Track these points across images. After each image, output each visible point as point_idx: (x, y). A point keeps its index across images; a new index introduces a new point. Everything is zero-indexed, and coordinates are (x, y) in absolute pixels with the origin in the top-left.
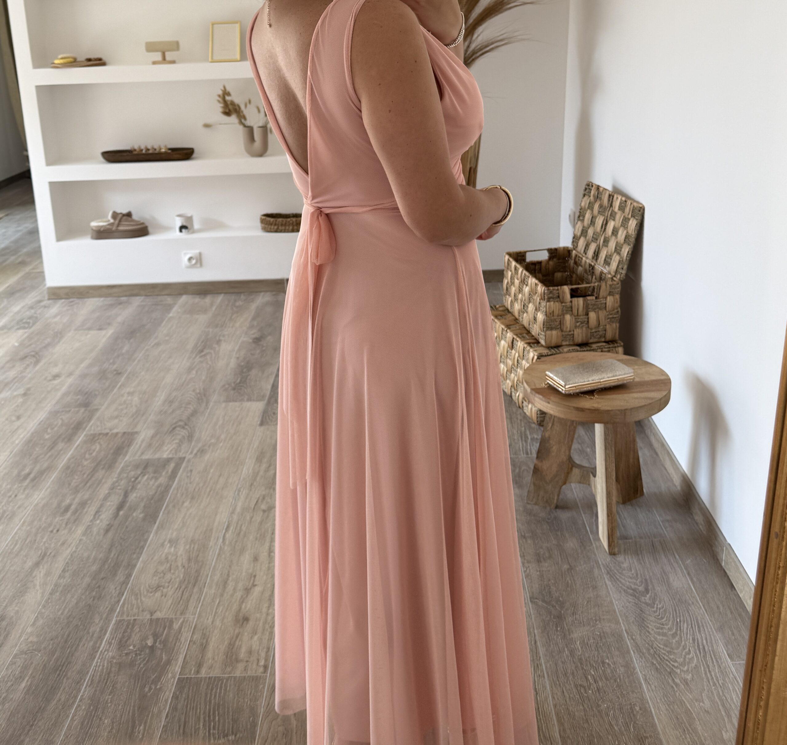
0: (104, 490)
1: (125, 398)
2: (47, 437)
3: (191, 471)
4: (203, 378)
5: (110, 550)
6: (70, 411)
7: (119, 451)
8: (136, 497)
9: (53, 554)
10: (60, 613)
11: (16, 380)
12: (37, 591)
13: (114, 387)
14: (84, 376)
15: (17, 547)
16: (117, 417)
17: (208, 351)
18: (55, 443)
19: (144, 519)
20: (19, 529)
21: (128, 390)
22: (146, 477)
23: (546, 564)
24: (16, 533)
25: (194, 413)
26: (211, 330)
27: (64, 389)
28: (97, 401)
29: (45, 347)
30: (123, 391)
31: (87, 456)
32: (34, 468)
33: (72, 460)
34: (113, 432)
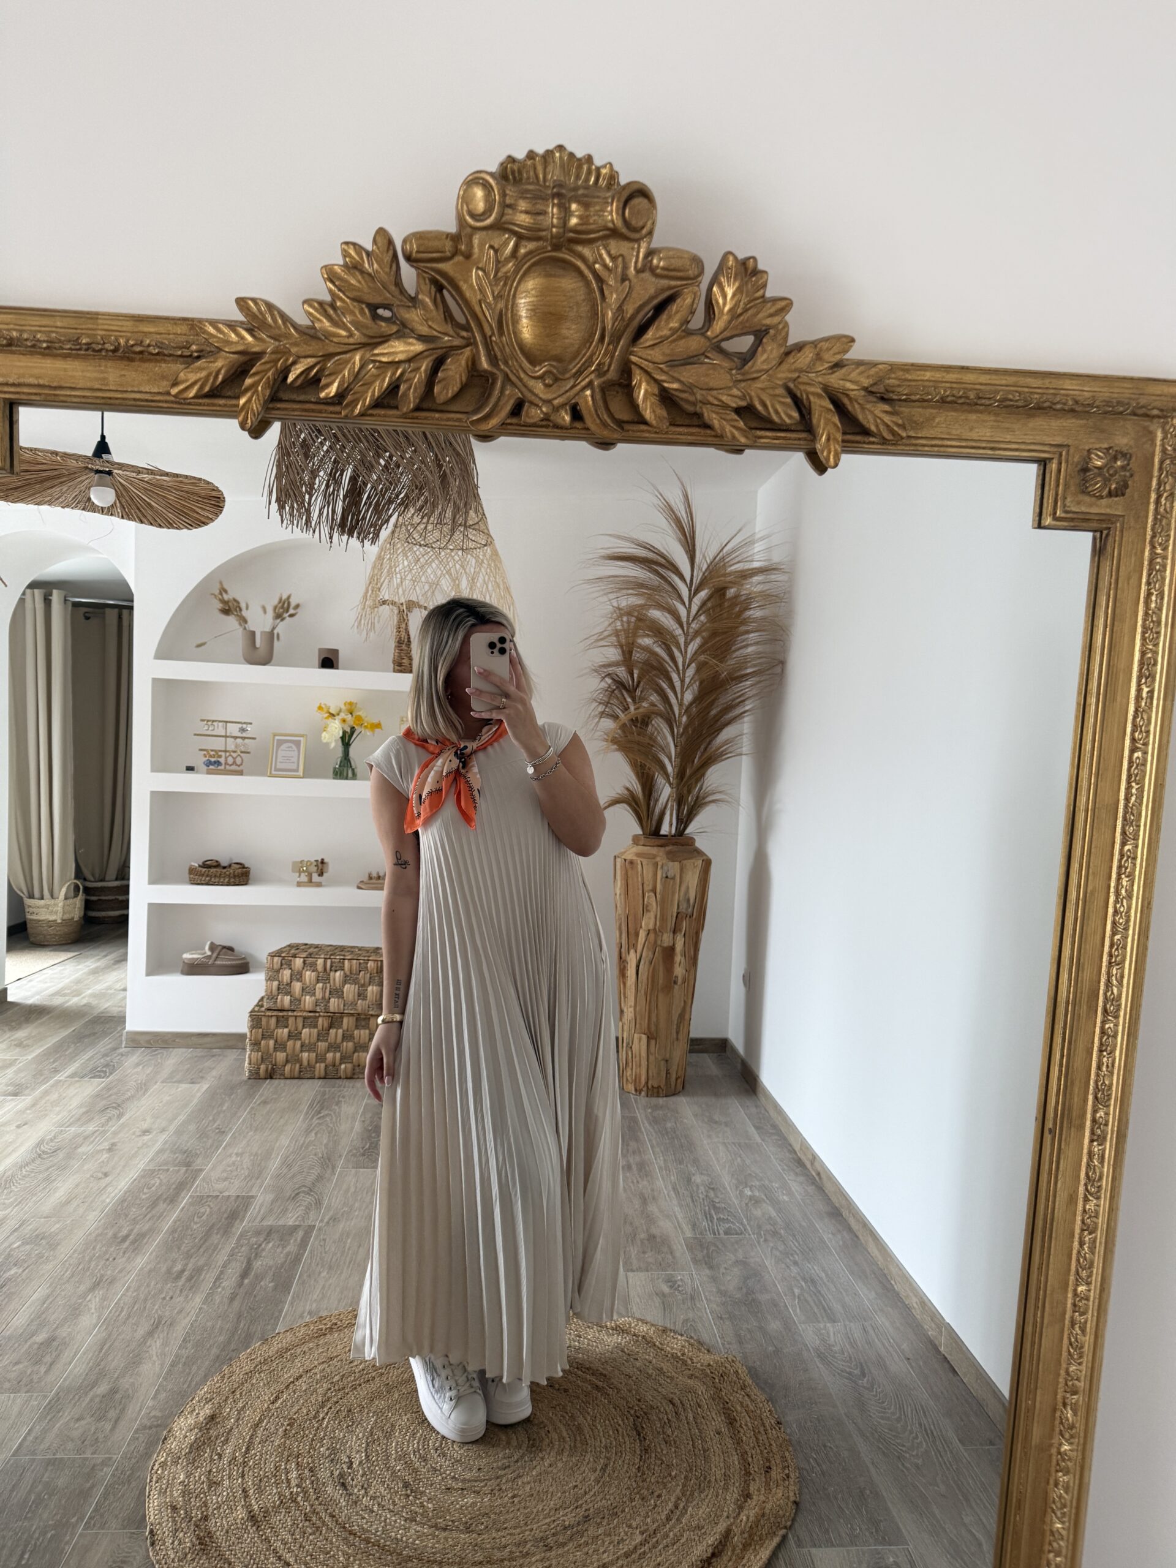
0: (222, 1257)
1: (234, 1158)
2: (144, 1197)
3: (324, 1240)
4: (325, 1142)
5: (238, 1322)
6: (168, 1169)
7: (234, 1216)
8: (262, 1265)
9: (169, 1322)
10: (185, 1386)
11: (96, 1134)
12: (155, 1361)
13: (218, 1147)
14: (179, 1132)
15: (123, 1313)
16: (226, 1179)
17: (326, 1112)
18: (154, 1204)
19: (275, 1288)
20: (122, 1295)
21: (235, 1152)
22: (271, 1245)
23: (750, 1346)
24: (119, 1299)
25: (320, 1178)
26: (327, 1090)
27: (158, 1146)
28: (199, 1161)
29: (128, 1099)
30: (230, 1151)
31: (196, 1219)
32: (132, 1230)
33: (178, 1223)
34: (224, 1194)
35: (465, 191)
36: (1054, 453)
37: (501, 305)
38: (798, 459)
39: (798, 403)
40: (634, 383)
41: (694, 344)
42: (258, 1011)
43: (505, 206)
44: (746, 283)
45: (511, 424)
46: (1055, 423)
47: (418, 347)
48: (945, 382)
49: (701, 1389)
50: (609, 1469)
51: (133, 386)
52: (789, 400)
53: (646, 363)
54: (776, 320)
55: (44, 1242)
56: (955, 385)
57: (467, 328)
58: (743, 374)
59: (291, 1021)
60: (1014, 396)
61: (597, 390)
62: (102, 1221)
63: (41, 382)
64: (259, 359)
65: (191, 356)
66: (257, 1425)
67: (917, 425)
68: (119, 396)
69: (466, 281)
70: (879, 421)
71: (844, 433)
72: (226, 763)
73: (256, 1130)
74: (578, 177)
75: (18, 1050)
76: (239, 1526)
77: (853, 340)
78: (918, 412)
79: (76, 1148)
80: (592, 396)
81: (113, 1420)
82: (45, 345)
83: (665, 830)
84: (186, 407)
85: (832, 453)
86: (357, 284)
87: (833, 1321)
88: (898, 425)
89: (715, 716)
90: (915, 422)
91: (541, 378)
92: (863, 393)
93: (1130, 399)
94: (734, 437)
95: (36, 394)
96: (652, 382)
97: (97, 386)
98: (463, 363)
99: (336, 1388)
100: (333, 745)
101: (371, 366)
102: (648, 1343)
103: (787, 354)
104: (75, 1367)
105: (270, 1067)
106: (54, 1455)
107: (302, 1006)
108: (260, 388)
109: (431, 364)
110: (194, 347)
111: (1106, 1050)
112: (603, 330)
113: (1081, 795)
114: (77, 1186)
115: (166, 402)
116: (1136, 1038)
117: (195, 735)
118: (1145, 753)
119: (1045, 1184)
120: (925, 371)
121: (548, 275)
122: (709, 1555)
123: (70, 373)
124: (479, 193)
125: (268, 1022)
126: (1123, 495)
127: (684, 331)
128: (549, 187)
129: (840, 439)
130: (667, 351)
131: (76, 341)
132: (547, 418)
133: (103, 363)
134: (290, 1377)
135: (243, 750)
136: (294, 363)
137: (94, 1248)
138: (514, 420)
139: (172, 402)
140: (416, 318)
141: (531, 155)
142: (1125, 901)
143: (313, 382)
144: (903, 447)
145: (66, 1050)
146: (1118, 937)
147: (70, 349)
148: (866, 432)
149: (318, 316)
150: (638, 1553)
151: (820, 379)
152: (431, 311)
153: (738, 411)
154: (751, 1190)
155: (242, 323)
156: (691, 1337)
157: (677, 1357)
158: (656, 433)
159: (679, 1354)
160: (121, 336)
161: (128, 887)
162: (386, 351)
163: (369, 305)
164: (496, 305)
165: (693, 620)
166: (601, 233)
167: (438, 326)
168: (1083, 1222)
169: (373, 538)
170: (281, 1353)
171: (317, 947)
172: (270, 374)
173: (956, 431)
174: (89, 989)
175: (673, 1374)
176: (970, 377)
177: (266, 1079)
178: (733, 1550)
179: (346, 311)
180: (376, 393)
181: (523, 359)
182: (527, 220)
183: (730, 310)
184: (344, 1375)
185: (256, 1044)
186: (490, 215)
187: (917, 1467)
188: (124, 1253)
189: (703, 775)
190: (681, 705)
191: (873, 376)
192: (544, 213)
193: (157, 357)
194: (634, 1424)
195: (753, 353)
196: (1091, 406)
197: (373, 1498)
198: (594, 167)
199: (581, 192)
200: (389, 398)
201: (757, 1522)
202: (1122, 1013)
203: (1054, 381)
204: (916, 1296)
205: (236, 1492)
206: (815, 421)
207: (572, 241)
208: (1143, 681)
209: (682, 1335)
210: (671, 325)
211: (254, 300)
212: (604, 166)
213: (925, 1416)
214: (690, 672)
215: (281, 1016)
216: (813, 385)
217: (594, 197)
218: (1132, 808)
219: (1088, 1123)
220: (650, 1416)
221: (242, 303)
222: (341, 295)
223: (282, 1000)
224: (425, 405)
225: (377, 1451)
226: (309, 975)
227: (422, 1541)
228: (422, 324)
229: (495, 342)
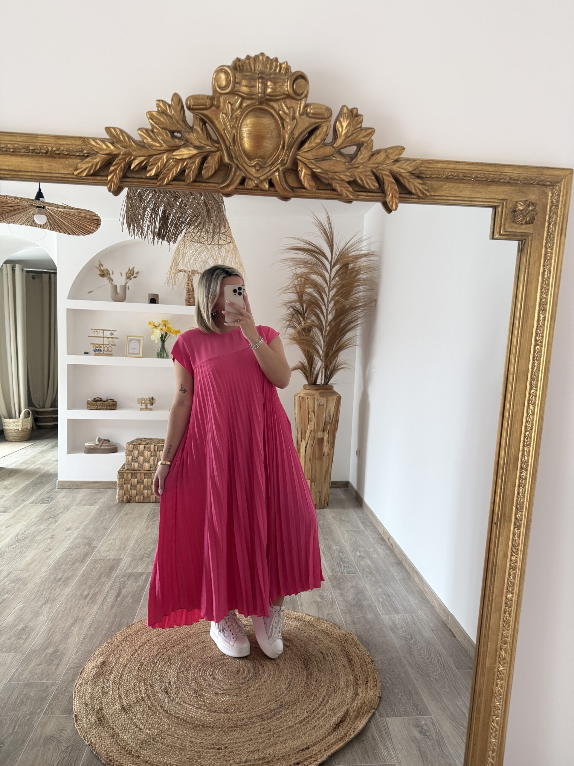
0: (107, 588)
1: (111, 541)
2: (68, 560)
5: (115, 618)
6: (80, 547)
7: (112, 568)
8: (126, 591)
9: (81, 619)
10: (90, 648)
11: (44, 531)
12: (75, 637)
13: (104, 536)
14: (85, 529)
15: (60, 615)
16: (108, 551)
18: (74, 563)
19: (133, 602)
20: (59, 606)
21: (112, 538)
22: (130, 582)
23: (358, 626)
24: (58, 608)
27: (75, 535)
28: (95, 542)
29: (59, 514)
30: (110, 537)
31: (94, 570)
32: (63, 576)
33: (85, 572)
34: (107, 558)
35: (216, 75)
36: (500, 203)
37: (234, 131)
38: (378, 206)
39: (378, 179)
40: (299, 169)
41: (328, 150)
42: (122, 471)
43: (235, 83)
44: (353, 121)
45: (239, 189)
46: (501, 189)
47: (194, 152)
48: (448, 169)
49: (336, 647)
50: (292, 683)
51: (55, 170)
52: (373, 178)
53: (305, 159)
54: (366, 139)
55: (20, 582)
56: (452, 170)
57: (218, 142)
58: (351, 165)
59: (138, 475)
60: (481, 176)
61: (281, 173)
62: (49, 572)
63: (10, 168)
64: (117, 157)
65: (83, 156)
66: (125, 666)
67: (434, 189)
68: (49, 175)
69: (217, 119)
70: (416, 188)
71: (400, 194)
72: (104, 350)
73: (122, 527)
74: (271, 68)
75: (5, 490)
76: (117, 712)
77: (404, 149)
78: (435, 184)
79: (35, 537)
80: (279, 175)
81: (56, 665)
82: (12, 150)
83: (319, 382)
84: (82, 181)
85: (394, 204)
86: (164, 121)
87: (398, 613)
88: (425, 190)
89: (343, 327)
90: (434, 188)
91: (254, 166)
92: (409, 174)
93: (536, 177)
94: (347, 195)
95: (8, 174)
96: (308, 168)
97: (38, 170)
98: (216, 159)
99: (163, 648)
100: (156, 341)
101: (171, 161)
102: (311, 625)
103: (372, 155)
104: (37, 640)
105: (129, 497)
106: (28, 681)
107: (144, 468)
108: (117, 172)
109: (200, 160)
110: (85, 151)
111: (521, 486)
112: (284, 143)
113: (511, 366)
114: (36, 555)
115: (72, 178)
116: (535, 480)
117: (89, 336)
118: (541, 346)
119: (493, 548)
120: (438, 163)
121: (257, 117)
122: (339, 722)
123: (24, 164)
124: (223, 76)
125: (127, 476)
126: (532, 223)
127: (322, 144)
128: (257, 73)
129: (398, 196)
130: (315, 154)
131: (27, 148)
132: (257, 186)
133: (40, 159)
134: (141, 643)
135: (112, 343)
136: (134, 159)
137: (45, 584)
138: (241, 187)
139: (75, 178)
140: (193, 138)
141: (248, 57)
142: (531, 416)
143: (143, 168)
144: (428, 200)
145: (29, 490)
146: (527, 433)
147: (24, 152)
148: (410, 193)
149: (145, 136)
150: (305, 721)
151: (388, 167)
152: (200, 134)
153: (349, 183)
154: (360, 553)
155: (108, 139)
156: (331, 622)
157: (325, 631)
158: (310, 193)
159: (325, 630)
160: (49, 146)
161: (57, 411)
162: (178, 154)
163: (170, 131)
164: (232, 131)
165: (332, 280)
166: (282, 97)
167: (204, 142)
168: (510, 565)
169: (174, 241)
170: (136, 632)
171: (150, 439)
172: (122, 164)
173: (453, 192)
174: (39, 460)
175: (323, 639)
176: (460, 166)
177: (127, 503)
178: (350, 719)
179: (159, 134)
180: (174, 174)
181: (245, 158)
182: (246, 90)
183: (345, 134)
184: (166, 642)
185: (122, 487)
186: (228, 88)
187: (436, 680)
188: (59, 587)
189: (337, 355)
190: (326, 321)
191: (413, 166)
192: (255, 86)
193: (67, 156)
194: (304, 663)
195: (356, 155)
196: (518, 180)
197: (181, 698)
198: (278, 64)
199: (272, 76)
200: (180, 176)
201: (361, 707)
202: (529, 468)
203: (500, 168)
204: (437, 602)
205: (116, 697)
206: (386, 188)
207: (268, 100)
208: (541, 312)
209: (327, 621)
210: (316, 141)
211: (114, 128)
212: (284, 63)
213: (440, 657)
214: (331, 305)
215: (134, 473)
216: (385, 170)
217: (278, 79)
218: (535, 373)
219: (513, 520)
220: (311, 659)
221: (108, 130)
222: (156, 126)
223: (134, 465)
224: (198, 180)
225: (182, 676)
226: (147, 453)
227: (204, 718)
228: (196, 140)
229: (232, 149)
